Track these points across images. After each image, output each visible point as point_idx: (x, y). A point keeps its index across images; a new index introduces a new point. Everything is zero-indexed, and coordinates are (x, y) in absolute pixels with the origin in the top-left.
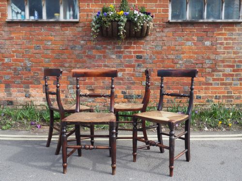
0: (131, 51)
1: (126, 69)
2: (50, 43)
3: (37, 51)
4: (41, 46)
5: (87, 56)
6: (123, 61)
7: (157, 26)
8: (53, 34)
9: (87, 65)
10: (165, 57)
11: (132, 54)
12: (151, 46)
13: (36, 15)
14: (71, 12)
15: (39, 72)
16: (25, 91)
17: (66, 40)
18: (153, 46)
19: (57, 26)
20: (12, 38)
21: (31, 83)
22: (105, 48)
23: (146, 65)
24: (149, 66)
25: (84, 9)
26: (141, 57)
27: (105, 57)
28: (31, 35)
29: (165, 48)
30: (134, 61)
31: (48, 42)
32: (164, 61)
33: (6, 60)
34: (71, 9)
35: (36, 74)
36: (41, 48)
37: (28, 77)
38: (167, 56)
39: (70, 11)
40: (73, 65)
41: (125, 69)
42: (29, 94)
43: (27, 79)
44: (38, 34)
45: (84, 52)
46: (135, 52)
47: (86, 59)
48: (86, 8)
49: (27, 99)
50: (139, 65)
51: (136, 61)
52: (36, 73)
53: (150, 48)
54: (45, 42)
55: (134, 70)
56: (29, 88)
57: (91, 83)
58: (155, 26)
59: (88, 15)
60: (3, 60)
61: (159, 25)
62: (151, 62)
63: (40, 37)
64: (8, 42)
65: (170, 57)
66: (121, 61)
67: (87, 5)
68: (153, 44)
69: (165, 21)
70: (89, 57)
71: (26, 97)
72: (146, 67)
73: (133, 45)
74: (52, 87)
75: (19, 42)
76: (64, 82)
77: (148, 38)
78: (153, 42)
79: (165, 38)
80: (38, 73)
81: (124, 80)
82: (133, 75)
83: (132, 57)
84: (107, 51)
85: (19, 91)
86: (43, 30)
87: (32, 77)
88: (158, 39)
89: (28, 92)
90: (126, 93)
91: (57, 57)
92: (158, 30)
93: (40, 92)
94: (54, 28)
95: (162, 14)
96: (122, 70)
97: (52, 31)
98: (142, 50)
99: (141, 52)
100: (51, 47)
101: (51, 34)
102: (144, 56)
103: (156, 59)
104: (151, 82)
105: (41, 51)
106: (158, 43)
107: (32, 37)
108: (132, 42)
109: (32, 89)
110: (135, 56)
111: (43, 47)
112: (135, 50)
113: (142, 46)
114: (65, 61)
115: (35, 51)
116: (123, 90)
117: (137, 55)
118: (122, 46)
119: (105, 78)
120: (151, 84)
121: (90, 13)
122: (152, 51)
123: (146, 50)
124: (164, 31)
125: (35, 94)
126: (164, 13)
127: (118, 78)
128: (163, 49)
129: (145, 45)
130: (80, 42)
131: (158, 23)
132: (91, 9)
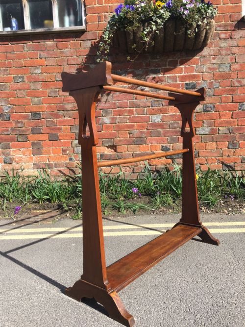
0: (176, 77)
1: (169, 108)
2: (39, 71)
3: (19, 85)
4: (25, 76)
7: (222, 29)
8: (44, 54)
9: (103, 105)
10: (237, 84)
11: (178, 82)
12: (211, 66)
13: (14, 24)
14: (72, 17)
15: (25, 121)
16: (3, 153)
17: (65, 63)
18: (215, 66)
21: (12, 140)
24: (207, 100)
25: (93, 8)
26: (193, 86)
28: (7, 58)
29: (236, 66)
31: (35, 69)
32: (234, 91)
34: (72, 12)
35: (19, 125)
36: (25, 79)
37: (8, 130)
38: (239, 82)
39: (69, 15)
41: (166, 109)
42: (10, 158)
43: (6, 133)
44: (19, 57)
46: (183, 78)
48: (97, 5)
49: (8, 167)
52: (19, 122)
53: (209, 68)
54: (31, 70)
56: (10, 149)
57: (111, 134)
58: (218, 29)
59: (99, 18)
61: (225, 26)
62: (211, 93)
63: (22, 61)
68: (214, 61)
69: (237, 19)
71: (5, 163)
72: (203, 104)
73: (178, 66)
74: (46, 145)
76: (67, 136)
77: (206, 51)
78: (214, 59)
79: (235, 50)
80: (22, 122)
81: (165, 127)
83: (177, 87)
86: (26, 49)
87: (13, 130)
88: (224, 52)
89: (9, 154)
90: (169, 149)
91: (53, 94)
92: (223, 36)
93: (27, 153)
94: (44, 45)
95: (230, 6)
96: (160, 110)
97: (42, 51)
98: (195, 73)
99: (194, 77)
100: (41, 78)
101: (40, 55)
102: (198, 83)
103: (220, 88)
104: (213, 129)
105: (25, 86)
106: (223, 58)
107: (10, 63)
108: (177, 61)
109: (15, 149)
110: (182, 84)
111: (28, 77)
112: (183, 74)
113: (195, 66)
114: (66, 101)
115: (16, 86)
116: (164, 145)
117: (187, 82)
118: (160, 68)
119: (133, 126)
120: (213, 132)
121: (104, 14)
122: (214, 74)
123: (201, 73)
124: (235, 37)
125: (20, 157)
126: (234, 5)
127: (155, 125)
128: (233, 68)
129: (200, 65)
130: (88, 66)
131: (223, 22)
132: (104, 6)
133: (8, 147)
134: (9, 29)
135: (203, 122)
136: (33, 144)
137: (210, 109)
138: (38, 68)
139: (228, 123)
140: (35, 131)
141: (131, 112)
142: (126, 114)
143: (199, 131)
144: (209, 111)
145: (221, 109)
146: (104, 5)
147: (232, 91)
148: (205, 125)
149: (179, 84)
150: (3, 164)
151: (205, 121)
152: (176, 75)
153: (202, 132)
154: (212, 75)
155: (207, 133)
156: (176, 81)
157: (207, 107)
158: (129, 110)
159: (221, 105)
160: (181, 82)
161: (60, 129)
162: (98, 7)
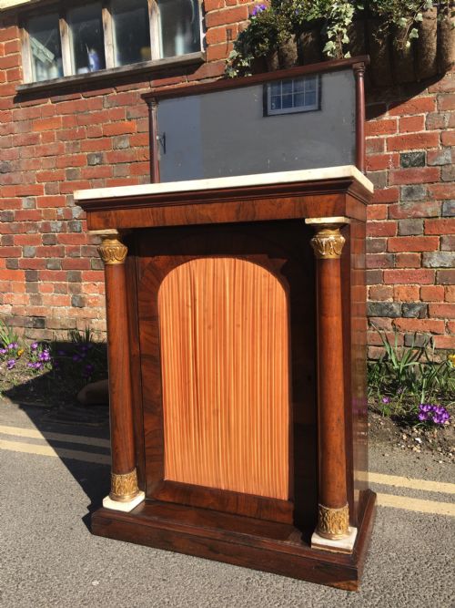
0: (381, 141)
2: (126, 143)
3: (95, 170)
4: (105, 153)
8: (134, 112)
11: (386, 152)
16: (71, 289)
20: (35, 138)
21: (85, 266)
23: (439, 187)
24: (452, 191)
25: (218, 14)
26: (419, 161)
28: (79, 123)
30: (392, 177)
31: (121, 139)
33: (25, 203)
36: (106, 160)
37: (77, 249)
39: (184, 32)
42: (81, 298)
43: (74, 254)
44: (96, 120)
46: (395, 144)
48: (226, 8)
49: (77, 313)
50: (410, 192)
51: (398, 175)
54: (114, 141)
55: (392, 210)
56: (80, 281)
59: (230, 32)
60: (18, 204)
63: (101, 126)
64: (25, 152)
71: (73, 305)
72: (441, 198)
73: (387, 117)
75: (52, 147)
77: (450, 81)
82: (388, 230)
83: (384, 162)
85: (58, 289)
86: (106, 105)
87: (86, 249)
89: (79, 291)
94: (133, 95)
97: (131, 105)
98: (424, 131)
99: (422, 139)
100: (129, 155)
101: (128, 114)
102: (432, 154)
105: (104, 171)
107: (82, 131)
108: (384, 106)
109: (87, 283)
110: (395, 157)
111: (109, 155)
112: (397, 134)
113: (425, 115)
115: (90, 172)
117: (405, 152)
121: (237, 24)
123: (440, 131)
125: (96, 298)
129: (436, 111)
132: (238, 8)
133: (77, 279)
134: (84, 71)
135: (441, 239)
138: (124, 139)
143: (430, 259)
146: (238, 5)
148: (445, 247)
149: (388, 157)
150: (71, 308)
151: (445, 237)
152: (382, 137)
153: (438, 263)
155: (449, 264)
156: (382, 150)
157: (449, 206)
160: (391, 153)
162: (228, 12)
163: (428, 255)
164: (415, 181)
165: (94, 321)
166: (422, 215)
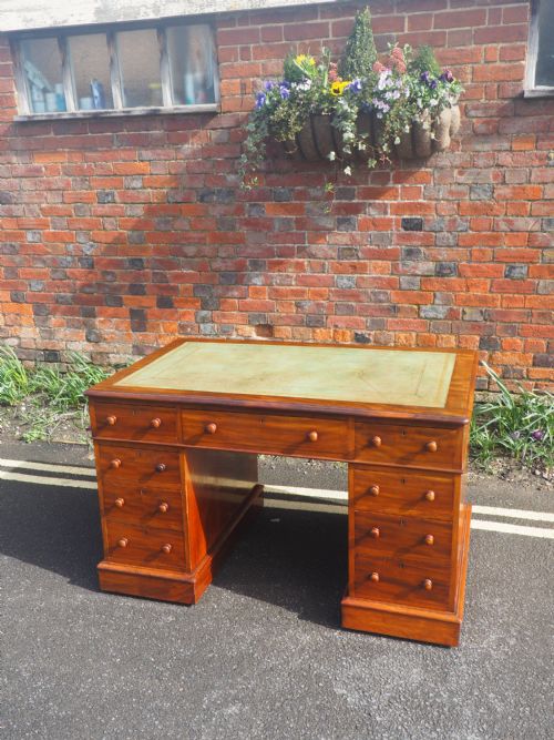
0: (386, 205)
1: (370, 263)
2: (137, 184)
3: (107, 208)
4: (116, 192)
5: (247, 223)
6: (358, 238)
7: (479, 113)
8: (147, 154)
9: (249, 250)
10: (503, 226)
11: (389, 216)
12: (454, 188)
13: (96, 92)
15: (117, 271)
16: (85, 324)
18: (463, 188)
19: (155, 128)
20: (38, 170)
21: (99, 302)
22: (302, 195)
23: (434, 250)
24: (444, 254)
25: (233, 67)
26: (418, 226)
27: (301, 224)
28: (86, 158)
29: (504, 191)
30: (394, 238)
31: (133, 180)
32: (497, 239)
35: (109, 278)
36: (117, 199)
37: (90, 286)
38: (510, 222)
40: (207, 249)
41: (365, 265)
42: (96, 334)
43: (88, 290)
44: (106, 158)
45: (240, 210)
46: (398, 209)
47: (244, 230)
48: (240, 62)
49: (92, 348)
50: (410, 253)
51: (401, 237)
52: (108, 273)
53: (451, 192)
54: (126, 181)
55: (395, 267)
56: (95, 317)
57: (264, 305)
58: (473, 113)
59: (243, 86)
60: (22, 236)
61: (486, 108)
62: (452, 241)
63: (111, 165)
64: (27, 184)
65: (521, 223)
66: (353, 237)
67: (243, 49)
68: (462, 179)
69: (511, 94)
70: (253, 224)
71: (89, 340)
72: (435, 260)
73: (391, 185)
74: (153, 315)
75: (59, 180)
76: (187, 301)
77: (445, 158)
78: (461, 173)
79: (504, 158)
80: (113, 274)
81: (363, 298)
82: (391, 284)
83: (387, 224)
84: (308, 204)
85: (70, 325)
86: (116, 143)
87: (99, 286)
88: (481, 162)
89: (94, 326)
90: (367, 340)
91: (163, 227)
92: (481, 128)
93: (123, 327)
94: (147, 136)
95: (499, 67)
96: (354, 267)
97: (143, 147)
98: (421, 201)
99: (420, 207)
100: (142, 196)
101: (140, 155)
102: (429, 221)
103: (471, 232)
104: (451, 310)
105: (116, 210)
106: (478, 174)
107: (89, 167)
108: (388, 174)
109: (102, 319)
110: (397, 220)
111: (122, 195)
112: (399, 200)
113: (422, 186)
114: (186, 239)
115: (101, 209)
116: (359, 332)
117: (406, 217)
118: (356, 187)
119: (303, 292)
120: (452, 315)
121: (251, 79)
122: (458, 205)
123: (434, 202)
124: (506, 131)
125: (112, 333)
126: (508, 64)
127: (343, 293)
128: (499, 195)
129: (432, 184)
130: (225, 178)
131: (483, 101)
132: (252, 64)
133: (91, 314)
135: (435, 296)
136: (132, 311)
137: (449, 271)
138: (137, 179)
139: (483, 300)
140: (136, 290)
141: (299, 266)
142: (290, 270)
143: (425, 311)
144: (447, 275)
145: (469, 274)
146: (252, 61)
147: (495, 239)
148: (437, 301)
149: (391, 220)
150: (86, 343)
151: (438, 294)
152: (386, 202)
153: (432, 315)
154: (455, 206)
155: (441, 316)
156: (386, 213)
157: (442, 268)
158: (298, 263)
159: (470, 267)
160: (394, 217)
161: (175, 289)
162: (241, 66)
163: (423, 307)
164: (415, 243)
165: (111, 355)
166: (420, 273)
